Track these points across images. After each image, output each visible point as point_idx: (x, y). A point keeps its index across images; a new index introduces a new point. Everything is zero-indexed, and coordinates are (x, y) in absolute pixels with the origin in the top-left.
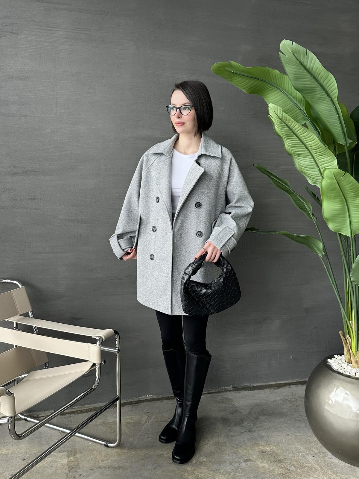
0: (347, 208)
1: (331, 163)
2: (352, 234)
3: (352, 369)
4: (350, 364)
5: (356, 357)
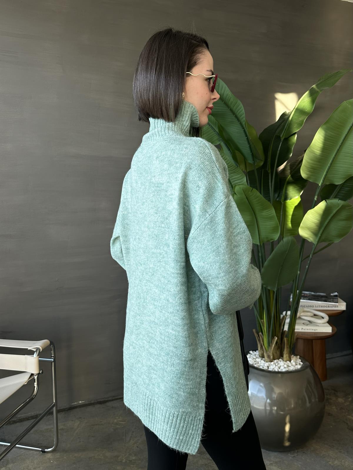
0: (255, 219)
1: (241, 180)
2: (261, 242)
3: (265, 363)
4: (263, 359)
5: (268, 352)
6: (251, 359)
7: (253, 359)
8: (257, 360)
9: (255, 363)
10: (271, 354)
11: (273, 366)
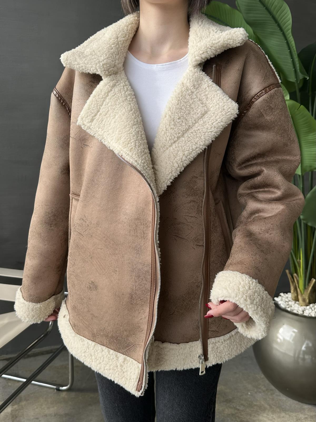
2: (303, 172)
3: (299, 306)
4: (297, 302)
5: (303, 295)
6: (284, 301)
7: (285, 302)
8: (290, 303)
9: (287, 306)
10: (307, 298)
11: (309, 311)
